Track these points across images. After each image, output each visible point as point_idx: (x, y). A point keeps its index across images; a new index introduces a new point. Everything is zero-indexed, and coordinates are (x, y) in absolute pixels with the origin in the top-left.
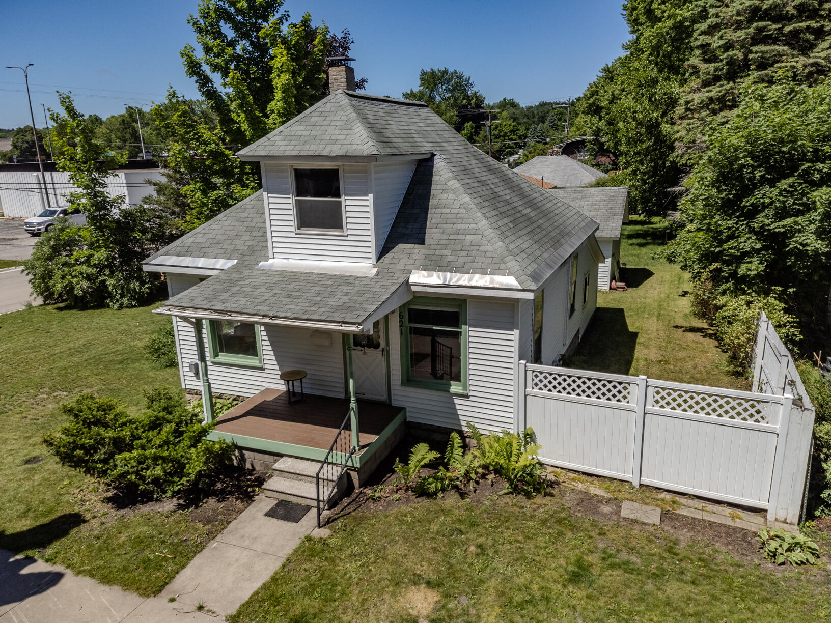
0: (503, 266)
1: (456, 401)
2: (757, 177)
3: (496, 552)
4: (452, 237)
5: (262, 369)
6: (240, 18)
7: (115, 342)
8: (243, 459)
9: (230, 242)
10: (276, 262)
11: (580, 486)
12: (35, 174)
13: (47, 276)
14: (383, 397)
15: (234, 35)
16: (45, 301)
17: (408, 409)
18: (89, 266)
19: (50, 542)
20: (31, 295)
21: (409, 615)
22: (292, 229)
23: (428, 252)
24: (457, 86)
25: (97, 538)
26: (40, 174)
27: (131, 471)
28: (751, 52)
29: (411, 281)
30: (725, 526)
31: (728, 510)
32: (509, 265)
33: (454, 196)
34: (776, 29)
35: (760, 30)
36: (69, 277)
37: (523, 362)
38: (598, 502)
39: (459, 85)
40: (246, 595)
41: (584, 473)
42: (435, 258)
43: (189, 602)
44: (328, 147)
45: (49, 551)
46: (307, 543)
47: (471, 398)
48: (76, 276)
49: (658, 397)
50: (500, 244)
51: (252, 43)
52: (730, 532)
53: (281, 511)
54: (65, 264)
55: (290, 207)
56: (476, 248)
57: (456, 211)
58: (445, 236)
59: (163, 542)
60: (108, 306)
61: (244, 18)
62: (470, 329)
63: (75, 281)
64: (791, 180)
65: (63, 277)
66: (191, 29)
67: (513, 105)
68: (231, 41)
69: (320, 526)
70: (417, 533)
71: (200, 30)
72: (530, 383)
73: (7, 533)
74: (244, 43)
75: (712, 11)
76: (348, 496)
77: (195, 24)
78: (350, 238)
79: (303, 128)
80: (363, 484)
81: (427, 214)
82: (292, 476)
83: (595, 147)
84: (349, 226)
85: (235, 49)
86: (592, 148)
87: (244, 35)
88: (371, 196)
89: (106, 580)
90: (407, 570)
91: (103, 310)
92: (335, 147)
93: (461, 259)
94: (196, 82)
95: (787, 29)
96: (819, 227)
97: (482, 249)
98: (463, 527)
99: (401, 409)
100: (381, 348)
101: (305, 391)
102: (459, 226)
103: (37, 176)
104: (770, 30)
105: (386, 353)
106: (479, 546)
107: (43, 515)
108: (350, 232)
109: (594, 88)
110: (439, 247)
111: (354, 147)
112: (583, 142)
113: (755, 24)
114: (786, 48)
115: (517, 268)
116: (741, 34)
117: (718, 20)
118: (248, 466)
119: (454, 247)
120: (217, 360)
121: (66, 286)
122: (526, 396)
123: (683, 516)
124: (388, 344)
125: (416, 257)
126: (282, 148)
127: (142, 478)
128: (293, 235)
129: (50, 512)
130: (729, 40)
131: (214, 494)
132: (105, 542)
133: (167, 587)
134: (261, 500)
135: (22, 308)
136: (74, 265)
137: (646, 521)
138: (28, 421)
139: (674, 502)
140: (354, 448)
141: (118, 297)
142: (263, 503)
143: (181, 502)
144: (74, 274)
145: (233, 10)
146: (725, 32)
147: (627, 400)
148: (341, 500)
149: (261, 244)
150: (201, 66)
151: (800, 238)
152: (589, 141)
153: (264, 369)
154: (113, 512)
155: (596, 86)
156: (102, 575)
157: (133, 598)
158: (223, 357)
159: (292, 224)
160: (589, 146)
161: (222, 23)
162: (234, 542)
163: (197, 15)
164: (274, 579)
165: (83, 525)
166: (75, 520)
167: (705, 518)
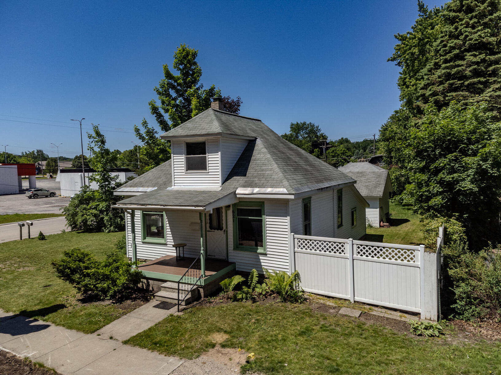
0: (281, 184)
1: (261, 258)
2: (437, 153)
3: (265, 322)
4: (259, 172)
5: (166, 244)
6: (179, 87)
7: (102, 245)
8: (148, 285)
9: (155, 180)
10: (174, 188)
11: (322, 301)
12: (80, 174)
13: (75, 214)
14: (223, 257)
15: (176, 95)
16: (72, 229)
17: (237, 263)
18: (96, 210)
19: (47, 314)
20: (65, 226)
21: (212, 342)
22: (184, 171)
23: (247, 179)
24: (311, 131)
25: (70, 313)
26: (82, 174)
27: (91, 283)
28: (447, 96)
29: (237, 192)
30: (395, 320)
31: (399, 314)
32: (284, 183)
33: (263, 155)
34: (460, 84)
35: (452, 84)
36: (85, 216)
37: (293, 234)
38: (329, 308)
39: (312, 130)
40: (135, 334)
41: (326, 296)
42: (250, 182)
43: (107, 336)
44: (201, 131)
45: (46, 317)
46: (170, 317)
47: (268, 256)
48: (89, 215)
49: (359, 250)
50: (281, 174)
51: (184, 99)
52: (397, 323)
53: (162, 306)
54: (85, 209)
55: (183, 160)
56: (270, 177)
57: (263, 161)
58: (256, 172)
59: (101, 315)
60: (103, 231)
61: (181, 87)
62: (267, 217)
63: (88, 217)
64: (455, 154)
65: (83, 216)
66: (155, 93)
67: (347, 141)
68: (174, 98)
69: (178, 311)
70: (226, 314)
71: (159, 93)
72: (296, 246)
73: (28, 311)
74: (180, 99)
75: (426, 77)
76: (198, 301)
77: (158, 90)
78: (210, 173)
79: (191, 124)
80: (206, 296)
81: (249, 163)
82: (170, 290)
83: (388, 159)
84: (210, 168)
85: (176, 102)
86: (387, 160)
87: (180, 96)
88: (220, 153)
89: (70, 328)
90: (216, 327)
91: (100, 233)
92: (204, 131)
93: (262, 182)
94: (156, 117)
95: (466, 83)
96: (473, 178)
97: (272, 177)
98: (251, 313)
99: (234, 263)
100: (223, 230)
101: (185, 256)
102: (263, 168)
103: (81, 175)
104: (457, 84)
105: (226, 232)
106: (257, 320)
107: (47, 304)
108: (210, 171)
109: (385, 127)
110: (252, 177)
111: (212, 130)
112: (381, 157)
113: (448, 82)
114: (467, 93)
115: (287, 184)
116: (441, 88)
117: (429, 82)
118: (151, 289)
119: (260, 177)
120: (145, 241)
121: (84, 220)
122: (295, 253)
123: (374, 315)
124: (227, 227)
125: (240, 182)
126: (180, 133)
127: (97, 288)
128: (184, 174)
129: (50, 303)
130: (435, 91)
131: (131, 299)
132: (74, 315)
133: (98, 331)
134: (153, 302)
135: (60, 232)
136: (89, 209)
137: (351, 315)
138: (50, 273)
139: (370, 309)
140: (202, 275)
141: (109, 226)
142: (154, 302)
143: (114, 301)
144: (88, 214)
145: (176, 84)
146: (433, 87)
147: (344, 252)
148: (193, 302)
149: (170, 180)
150: (158, 109)
151: (463, 184)
152: (385, 156)
153: (167, 245)
154: (80, 305)
155: (386, 126)
156: (68, 326)
157: (81, 334)
158: (149, 239)
159: (184, 168)
160: (385, 159)
161: (170, 90)
162: (135, 316)
163: (159, 87)
164: (150, 329)
165: (65, 308)
166: (62, 306)
167: (385, 316)
